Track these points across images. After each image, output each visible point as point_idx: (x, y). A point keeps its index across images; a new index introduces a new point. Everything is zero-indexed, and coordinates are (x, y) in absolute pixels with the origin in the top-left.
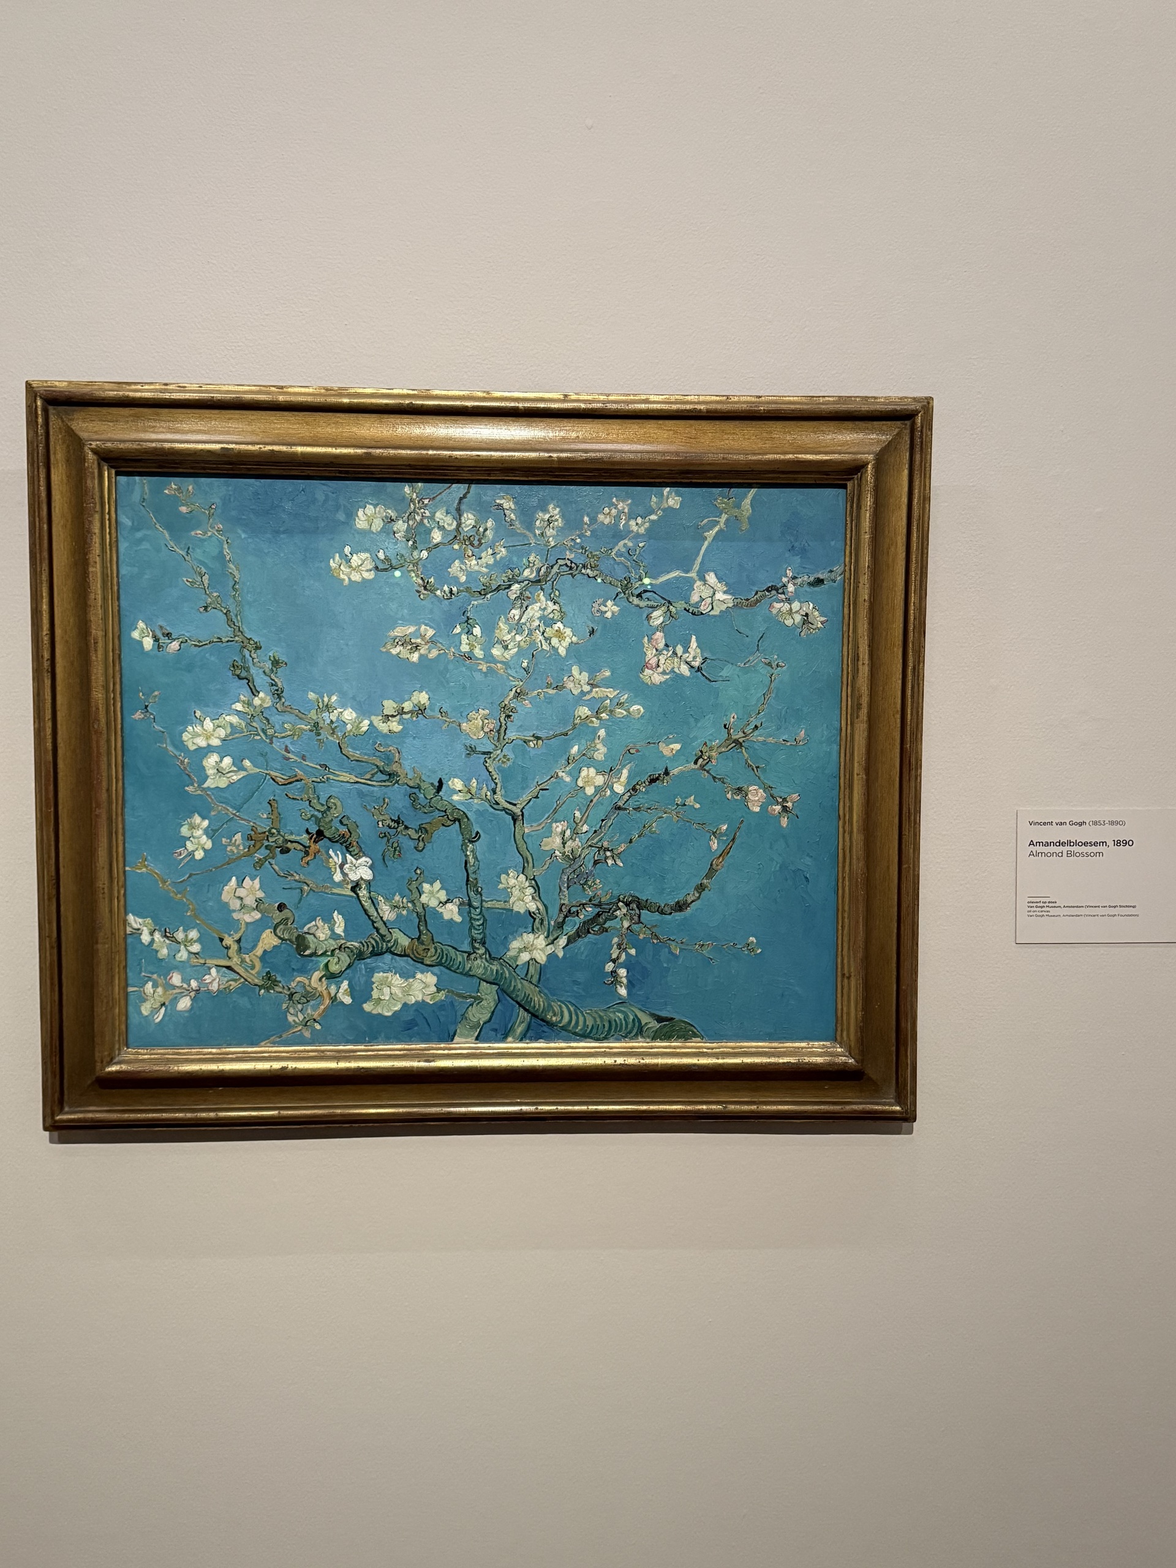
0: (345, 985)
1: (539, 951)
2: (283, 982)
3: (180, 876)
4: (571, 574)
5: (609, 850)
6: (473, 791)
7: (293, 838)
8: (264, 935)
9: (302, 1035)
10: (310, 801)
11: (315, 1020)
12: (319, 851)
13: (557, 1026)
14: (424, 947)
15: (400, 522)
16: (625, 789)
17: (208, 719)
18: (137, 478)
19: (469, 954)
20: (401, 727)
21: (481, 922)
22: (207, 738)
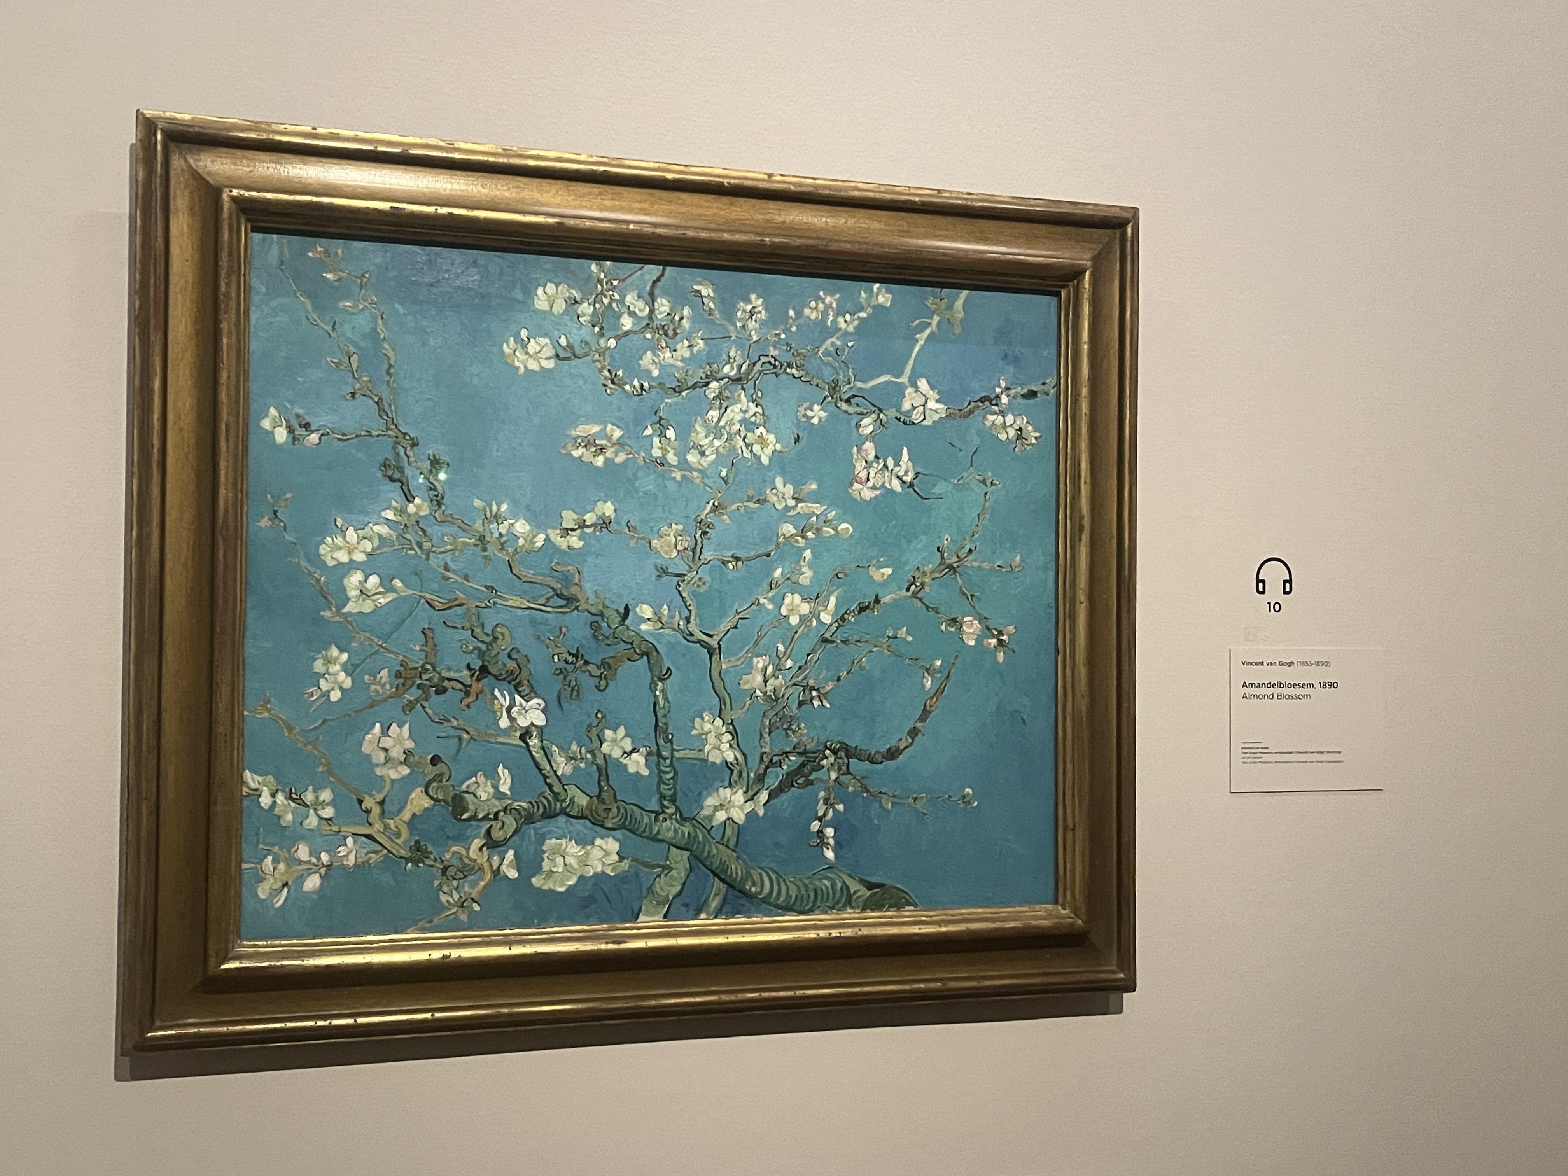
0: (510, 854)
1: (737, 809)
2: (435, 853)
3: (314, 722)
4: (775, 373)
5: (815, 690)
6: (664, 620)
7: (452, 675)
8: (413, 795)
9: (457, 919)
10: (473, 631)
11: (472, 899)
12: (482, 692)
13: (756, 898)
14: (605, 806)
15: (585, 305)
16: (833, 619)
17: (351, 529)
18: (275, 236)
19: (657, 814)
20: (582, 543)
21: (671, 775)
22: (349, 553)
